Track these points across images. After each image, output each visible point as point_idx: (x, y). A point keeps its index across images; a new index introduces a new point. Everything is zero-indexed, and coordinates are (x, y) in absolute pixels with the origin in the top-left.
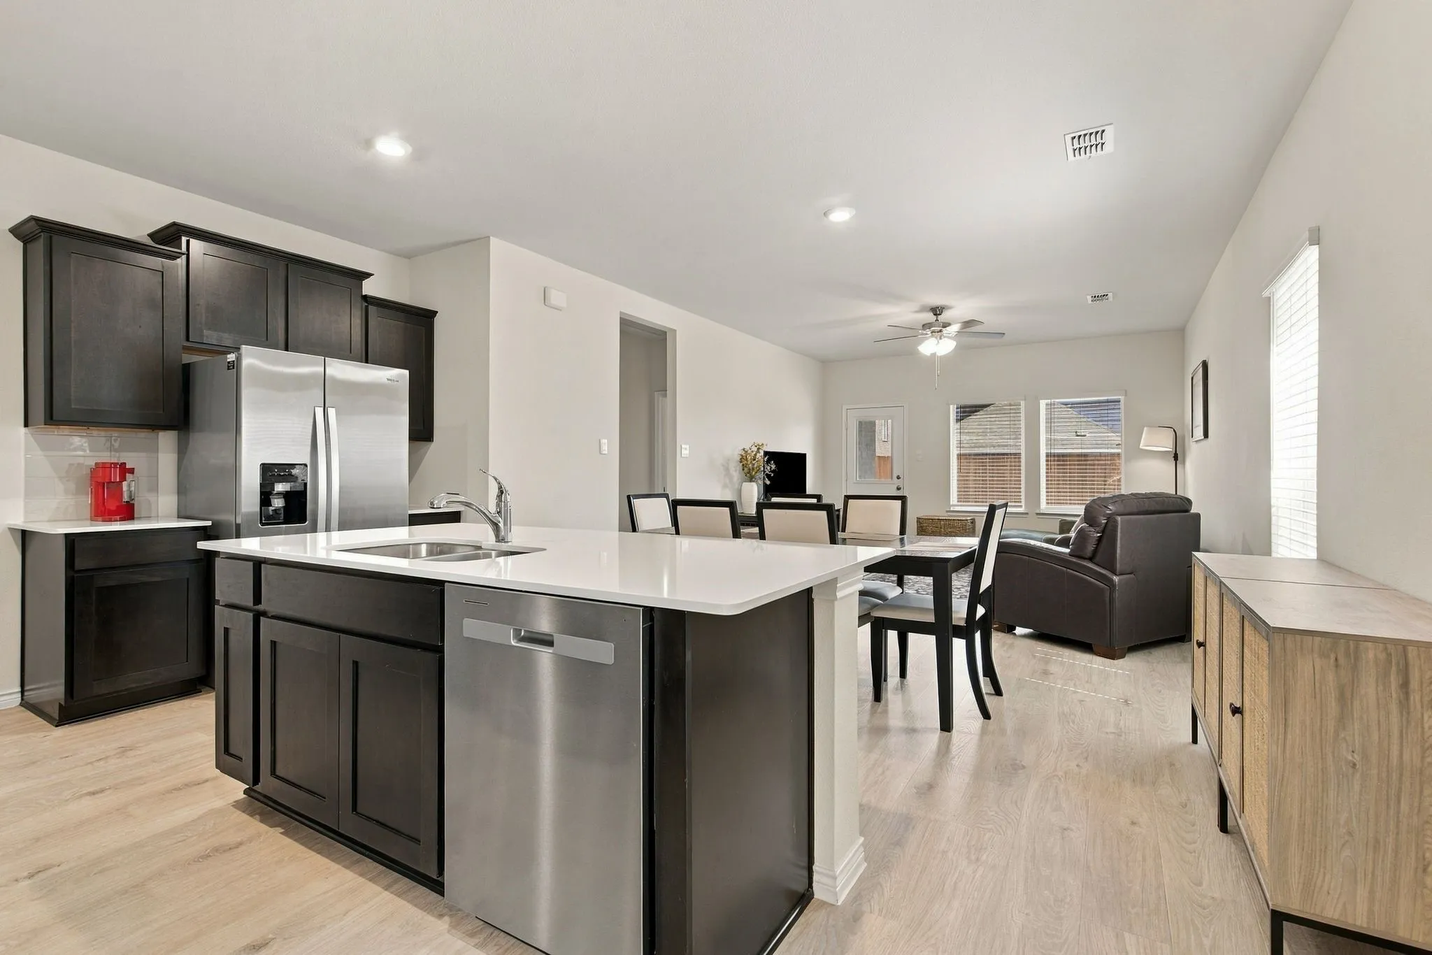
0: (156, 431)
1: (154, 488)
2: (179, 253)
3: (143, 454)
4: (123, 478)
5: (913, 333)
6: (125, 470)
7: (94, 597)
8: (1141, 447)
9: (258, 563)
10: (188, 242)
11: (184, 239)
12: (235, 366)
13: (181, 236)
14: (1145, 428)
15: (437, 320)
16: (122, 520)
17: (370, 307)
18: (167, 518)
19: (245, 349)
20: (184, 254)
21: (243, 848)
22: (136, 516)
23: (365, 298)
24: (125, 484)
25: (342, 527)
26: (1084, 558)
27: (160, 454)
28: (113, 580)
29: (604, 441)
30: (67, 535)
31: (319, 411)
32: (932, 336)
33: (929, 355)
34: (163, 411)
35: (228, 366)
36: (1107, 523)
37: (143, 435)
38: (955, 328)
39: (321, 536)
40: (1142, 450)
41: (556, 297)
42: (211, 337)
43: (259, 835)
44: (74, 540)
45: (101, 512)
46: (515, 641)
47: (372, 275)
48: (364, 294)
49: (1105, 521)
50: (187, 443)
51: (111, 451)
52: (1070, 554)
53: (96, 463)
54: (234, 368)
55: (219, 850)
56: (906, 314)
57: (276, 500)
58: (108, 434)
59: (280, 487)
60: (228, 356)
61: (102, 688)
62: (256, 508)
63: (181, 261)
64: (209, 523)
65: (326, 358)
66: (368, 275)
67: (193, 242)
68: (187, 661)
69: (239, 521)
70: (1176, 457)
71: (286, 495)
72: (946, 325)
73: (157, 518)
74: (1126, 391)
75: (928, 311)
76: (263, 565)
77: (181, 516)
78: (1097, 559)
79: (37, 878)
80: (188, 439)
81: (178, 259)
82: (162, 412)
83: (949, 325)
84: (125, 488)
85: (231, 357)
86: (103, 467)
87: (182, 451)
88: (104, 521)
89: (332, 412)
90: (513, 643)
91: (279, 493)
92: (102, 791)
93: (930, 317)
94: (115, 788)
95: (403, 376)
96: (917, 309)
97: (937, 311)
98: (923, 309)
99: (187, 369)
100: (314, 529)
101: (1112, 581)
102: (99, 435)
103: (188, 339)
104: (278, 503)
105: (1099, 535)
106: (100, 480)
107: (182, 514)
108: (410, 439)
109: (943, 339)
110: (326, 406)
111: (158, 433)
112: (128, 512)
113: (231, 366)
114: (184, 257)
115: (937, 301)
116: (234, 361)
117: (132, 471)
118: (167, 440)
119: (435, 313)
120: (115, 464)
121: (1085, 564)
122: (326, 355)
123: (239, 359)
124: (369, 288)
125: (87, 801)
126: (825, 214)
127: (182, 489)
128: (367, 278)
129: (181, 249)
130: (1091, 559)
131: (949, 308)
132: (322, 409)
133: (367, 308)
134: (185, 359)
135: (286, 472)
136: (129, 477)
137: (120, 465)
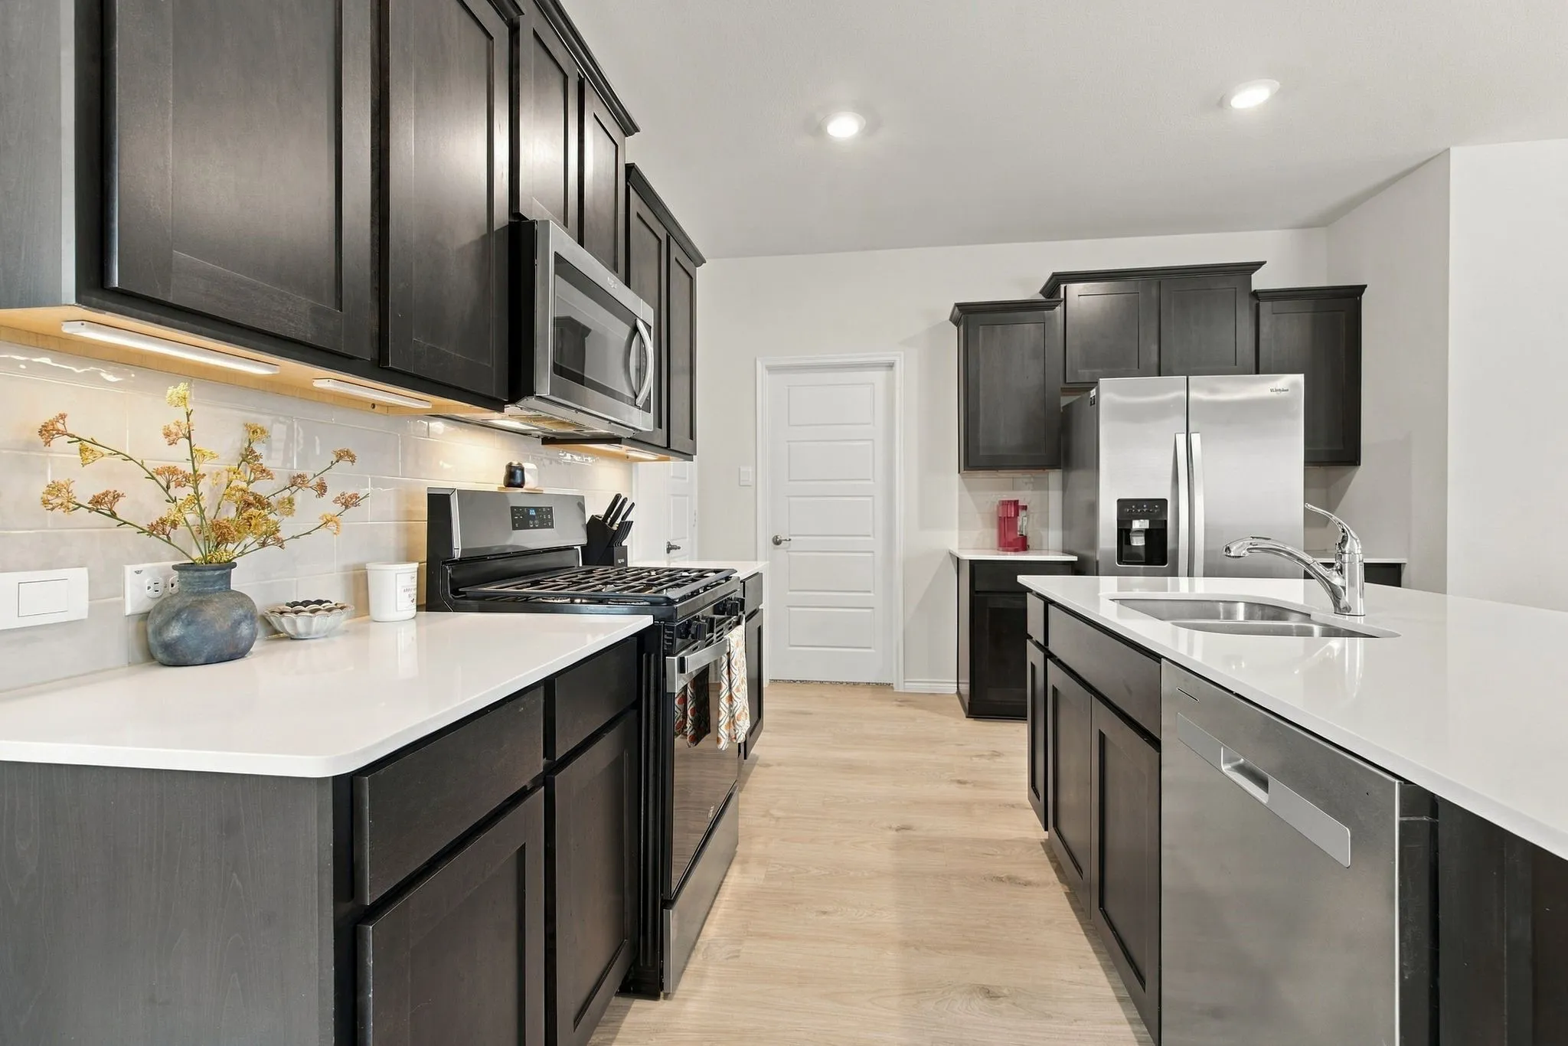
0: (1046, 470)
1: (1045, 525)
2: (1060, 300)
3: (1035, 492)
4: (1017, 514)
6: (1017, 507)
7: (988, 616)
9: (1047, 603)
10: (1065, 288)
11: (1062, 287)
12: (1095, 402)
13: (1060, 284)
15: (1366, 298)
16: (1016, 550)
17: (1264, 304)
18: (1055, 552)
19: (1105, 383)
21: (1028, 889)
22: (1028, 547)
23: (1256, 295)
24: (1019, 519)
25: (1209, 573)
27: (1050, 492)
28: (1001, 603)
30: (972, 561)
31: (1182, 438)
35: (1092, 403)
37: (1037, 475)
39: (1183, 580)
42: (1080, 375)
43: (1046, 884)
44: (974, 565)
45: (1003, 543)
47: (1267, 263)
48: (1253, 290)
50: (1069, 481)
51: (1010, 490)
53: (1000, 501)
54: (1095, 404)
55: (1011, 880)
57: (1135, 538)
58: (1011, 475)
59: (1137, 525)
60: (1092, 391)
61: (994, 696)
62: (1114, 546)
63: (1059, 309)
64: (1075, 558)
65: (1190, 378)
66: (1260, 265)
67: (1069, 287)
69: (1097, 556)
71: (1148, 533)
73: (1048, 551)
76: (1050, 606)
77: (1065, 552)
79: (900, 833)
80: (1070, 475)
81: (1057, 307)
82: (1045, 453)
84: (1019, 523)
86: (1005, 504)
87: (1065, 487)
88: (1006, 551)
89: (1196, 439)
91: (1139, 531)
94: (975, 784)
95: (1295, 385)
99: (1066, 411)
100: (1174, 573)
102: (1004, 477)
103: (1065, 381)
104: (1138, 541)
106: (1002, 516)
107: (1065, 548)
108: (1307, 463)
110: (1190, 432)
111: (1048, 472)
112: (1023, 545)
113: (1094, 400)
114: (1063, 303)
116: (1095, 395)
117: (1025, 508)
118: (1054, 477)
119: (1363, 288)
120: (1011, 502)
122: (1188, 374)
123: (1099, 393)
124: (1260, 281)
125: (954, 787)
127: (1065, 525)
128: (1256, 270)
129: (1060, 296)
132: (1185, 435)
133: (1258, 306)
134: (1065, 401)
135: (1144, 508)
136: (1022, 513)
137: (1016, 502)
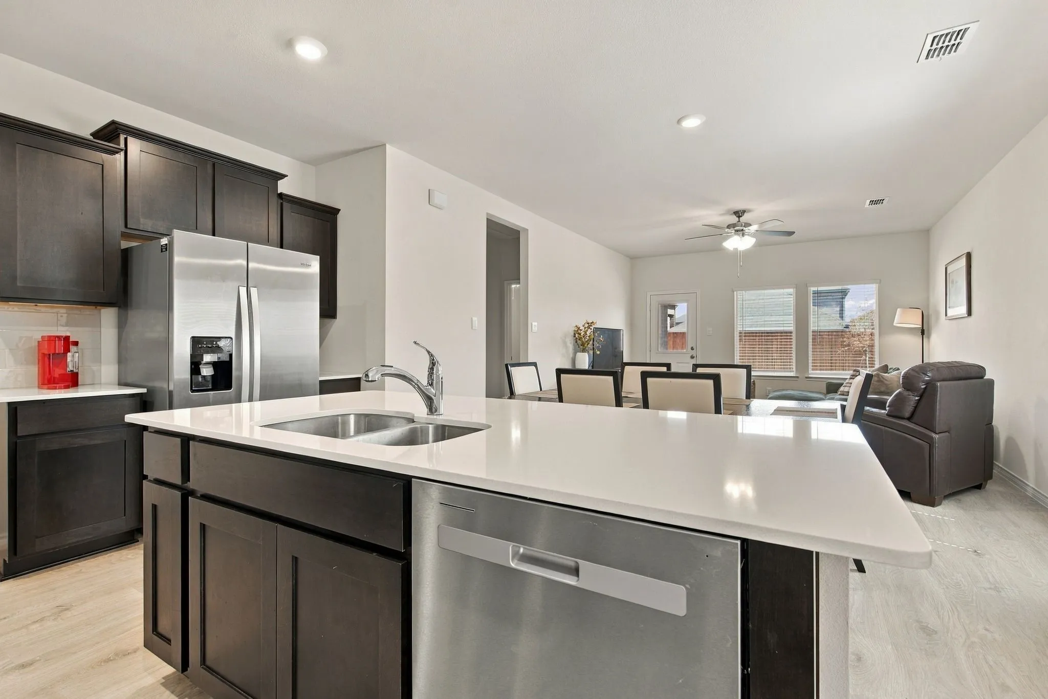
0: (97, 308)
1: (98, 360)
2: (119, 149)
3: (87, 329)
4: (67, 350)
5: (718, 232)
6: (68, 343)
7: (36, 460)
8: (894, 324)
9: (186, 440)
10: (126, 139)
11: (122, 137)
12: (168, 249)
13: (119, 134)
14: (898, 309)
15: (340, 217)
16: (67, 387)
17: (285, 204)
18: (108, 385)
19: (177, 234)
20: (122, 150)
22: (79, 383)
23: (281, 196)
24: (69, 354)
26: (903, 418)
27: (101, 329)
28: (55, 444)
29: (475, 319)
30: (9, 404)
31: (243, 291)
32: (735, 234)
33: (732, 249)
34: (104, 290)
35: (162, 249)
36: (925, 388)
37: (88, 311)
38: (754, 228)
39: (245, 406)
40: (895, 326)
41: (438, 198)
42: (147, 224)
44: (16, 408)
45: (48, 381)
46: (516, 561)
47: (287, 176)
48: (279, 192)
49: (924, 386)
50: (126, 319)
51: (57, 326)
52: (887, 415)
53: (42, 337)
54: (166, 250)
56: (715, 216)
57: (204, 369)
58: (55, 310)
59: (208, 358)
60: (162, 240)
61: (44, 545)
62: (187, 376)
63: (120, 157)
64: (144, 390)
65: (249, 244)
66: (283, 176)
67: (131, 140)
68: (125, 516)
69: (171, 388)
70: (923, 332)
71: (215, 365)
72: (748, 225)
73: (99, 385)
74: (880, 280)
75: (732, 214)
76: (191, 442)
77: (122, 384)
78: (915, 418)
80: (128, 314)
81: (117, 155)
82: (102, 291)
83: (750, 225)
84: (69, 359)
85: (164, 241)
86: (52, 339)
87: (121, 325)
88: (49, 389)
89: (254, 291)
90: (513, 564)
91: (207, 363)
92: (31, 664)
93: (734, 219)
96: (723, 213)
97: (739, 214)
98: (728, 212)
99: (126, 254)
101: (932, 438)
102: (47, 312)
103: (126, 226)
104: (207, 371)
105: (917, 398)
106: (46, 352)
107: (123, 381)
108: (320, 316)
109: (746, 237)
110: (249, 286)
111: (100, 310)
112: (73, 380)
113: (164, 248)
114: (122, 153)
115: (739, 206)
116: (166, 244)
117: (76, 344)
118: (108, 316)
119: (338, 211)
120: (59, 337)
121: (903, 423)
122: (248, 240)
123: (171, 242)
124: (283, 187)
126: (679, 121)
127: (121, 360)
128: (282, 179)
129: (119, 145)
130: (909, 419)
131: (749, 211)
132: (246, 288)
133: (282, 204)
134: (125, 244)
135: (214, 344)
136: (73, 348)
137: (67, 338)
